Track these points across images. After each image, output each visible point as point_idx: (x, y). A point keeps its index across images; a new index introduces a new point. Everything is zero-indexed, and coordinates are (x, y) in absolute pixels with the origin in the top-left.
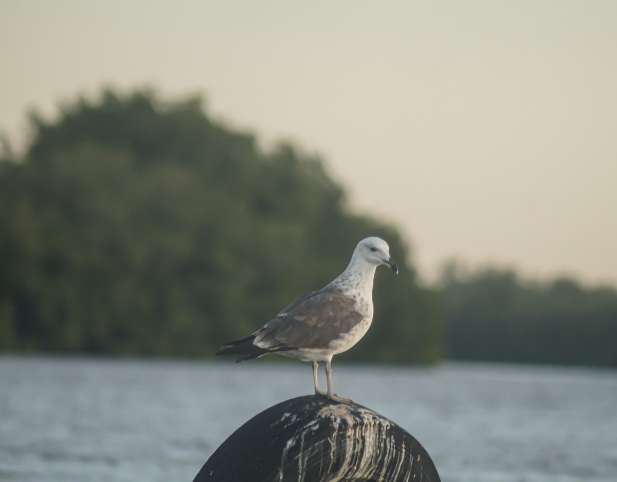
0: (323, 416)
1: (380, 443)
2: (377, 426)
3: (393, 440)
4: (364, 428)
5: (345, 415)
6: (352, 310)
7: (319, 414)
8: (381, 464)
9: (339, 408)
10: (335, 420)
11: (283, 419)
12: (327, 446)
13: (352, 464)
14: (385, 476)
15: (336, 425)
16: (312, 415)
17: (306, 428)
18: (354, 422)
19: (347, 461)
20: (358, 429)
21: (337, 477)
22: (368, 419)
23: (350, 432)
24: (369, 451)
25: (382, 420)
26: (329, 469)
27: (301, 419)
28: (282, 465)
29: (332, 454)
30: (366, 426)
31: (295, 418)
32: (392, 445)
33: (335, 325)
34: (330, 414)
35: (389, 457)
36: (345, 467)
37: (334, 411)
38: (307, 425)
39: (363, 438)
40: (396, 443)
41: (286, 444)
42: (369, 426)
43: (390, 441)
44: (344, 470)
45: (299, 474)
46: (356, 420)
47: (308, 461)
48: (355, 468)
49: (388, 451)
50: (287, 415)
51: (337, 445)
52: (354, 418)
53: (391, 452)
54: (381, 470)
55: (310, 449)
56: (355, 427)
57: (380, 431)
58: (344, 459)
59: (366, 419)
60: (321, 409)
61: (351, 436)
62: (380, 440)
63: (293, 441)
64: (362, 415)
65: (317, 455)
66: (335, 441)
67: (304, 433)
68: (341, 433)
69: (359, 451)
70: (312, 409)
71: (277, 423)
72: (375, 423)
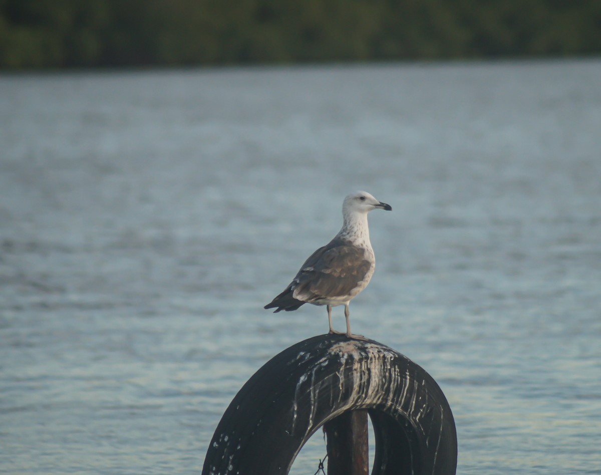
0: (333, 353)
1: (385, 372)
2: (381, 358)
3: (397, 370)
4: (369, 361)
5: (353, 350)
6: (363, 259)
7: (329, 351)
8: (388, 391)
9: (348, 344)
10: (343, 355)
11: (298, 357)
12: (336, 379)
13: (361, 393)
14: (393, 400)
15: (343, 361)
16: (323, 353)
17: (317, 365)
18: (360, 357)
19: (356, 390)
20: (363, 363)
21: (347, 404)
22: (373, 353)
23: (356, 366)
24: (375, 380)
25: (386, 353)
26: (340, 398)
27: (313, 357)
28: (295, 398)
29: (340, 386)
30: (371, 359)
31: (308, 356)
32: (396, 373)
33: (353, 274)
34: (339, 350)
35: (394, 384)
36: (354, 396)
37: (343, 347)
38: (318, 362)
39: (369, 370)
40: (400, 372)
41: (299, 379)
42: (374, 359)
43: (395, 371)
44: (354, 399)
45: (312, 404)
46: (361, 355)
47: (319, 393)
48: (364, 396)
49: (393, 379)
50: (302, 353)
51: (345, 377)
52: (360, 353)
53: (396, 379)
54: (388, 395)
55: (320, 382)
56: (360, 361)
57: (384, 363)
58: (352, 388)
59: (371, 354)
60: (332, 346)
61: (357, 369)
62: (385, 370)
63: (305, 377)
64: (367, 350)
65: (327, 387)
66: (342, 374)
67: (315, 369)
68: (348, 367)
69: (366, 381)
70: (324, 347)
71: (293, 361)
72: (379, 356)
